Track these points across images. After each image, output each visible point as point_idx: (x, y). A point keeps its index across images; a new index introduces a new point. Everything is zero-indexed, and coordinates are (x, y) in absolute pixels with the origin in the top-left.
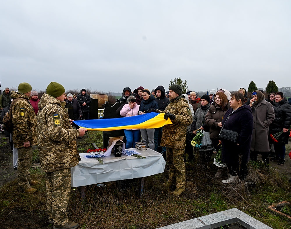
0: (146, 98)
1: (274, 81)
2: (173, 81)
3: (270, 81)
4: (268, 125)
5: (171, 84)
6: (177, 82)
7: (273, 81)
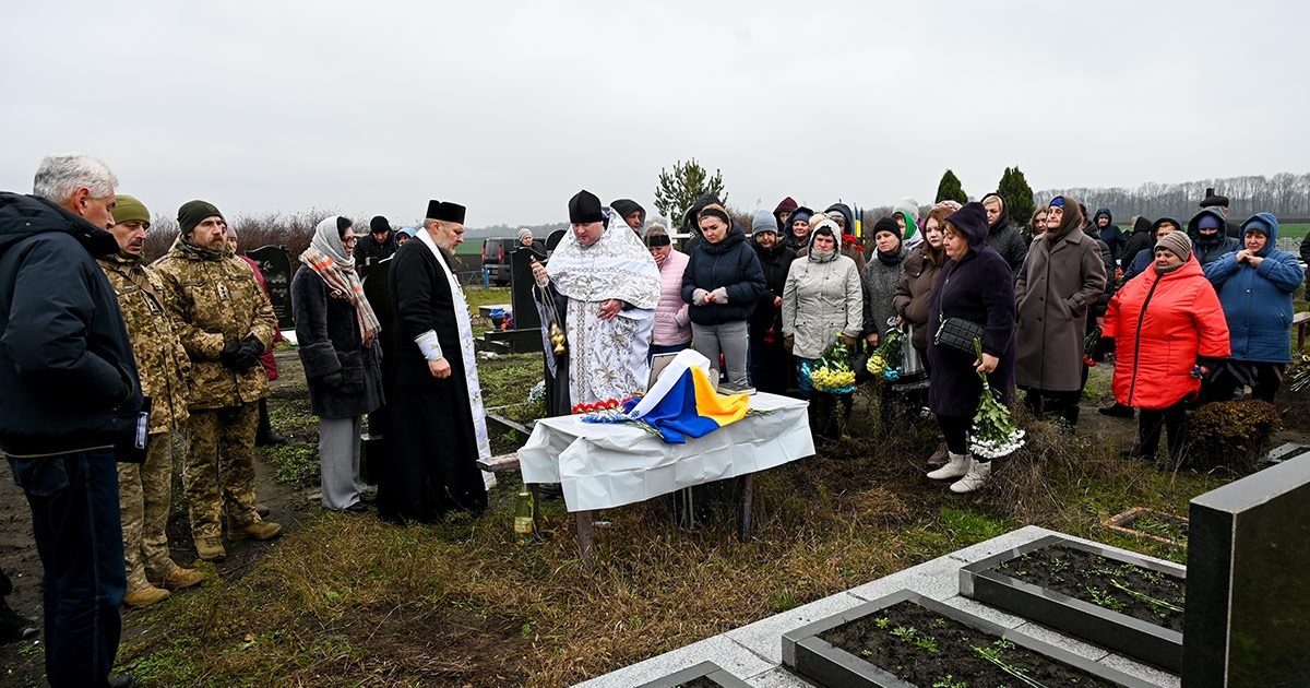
0: (717, 236)
1: (1020, 170)
2: (671, 172)
3: (1008, 170)
4: (1082, 308)
5: (661, 187)
6: (685, 178)
7: (1016, 169)
